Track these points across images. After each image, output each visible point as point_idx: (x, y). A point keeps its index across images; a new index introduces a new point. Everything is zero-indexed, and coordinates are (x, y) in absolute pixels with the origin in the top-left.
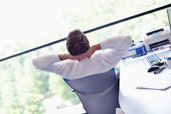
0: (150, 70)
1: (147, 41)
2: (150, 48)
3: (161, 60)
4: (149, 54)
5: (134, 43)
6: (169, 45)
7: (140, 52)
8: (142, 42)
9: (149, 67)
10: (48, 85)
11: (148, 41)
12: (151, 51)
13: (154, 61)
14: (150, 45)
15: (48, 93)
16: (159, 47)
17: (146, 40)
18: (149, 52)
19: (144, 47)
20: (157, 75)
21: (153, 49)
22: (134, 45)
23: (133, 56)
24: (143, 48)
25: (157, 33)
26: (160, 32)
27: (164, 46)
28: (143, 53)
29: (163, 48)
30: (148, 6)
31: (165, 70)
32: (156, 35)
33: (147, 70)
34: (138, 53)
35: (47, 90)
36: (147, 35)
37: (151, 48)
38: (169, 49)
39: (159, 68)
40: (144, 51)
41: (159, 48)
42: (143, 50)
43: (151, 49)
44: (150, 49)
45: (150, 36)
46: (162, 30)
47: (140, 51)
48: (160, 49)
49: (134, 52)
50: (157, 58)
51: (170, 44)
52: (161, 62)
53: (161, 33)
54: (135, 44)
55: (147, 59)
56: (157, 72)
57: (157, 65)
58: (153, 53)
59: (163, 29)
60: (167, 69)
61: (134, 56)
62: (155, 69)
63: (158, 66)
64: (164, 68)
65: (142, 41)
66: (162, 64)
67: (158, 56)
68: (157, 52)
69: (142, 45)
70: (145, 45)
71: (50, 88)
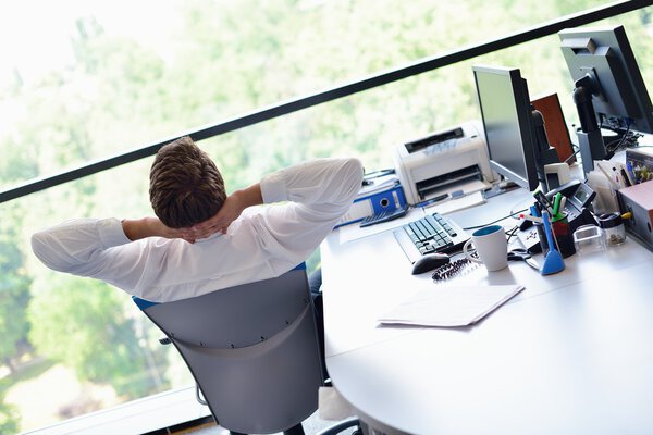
0: (421, 269)
1: (409, 170)
2: (419, 193)
3: (455, 235)
4: (416, 215)
6: (481, 185)
7: (387, 207)
8: (393, 172)
9: (418, 257)
10: (28, 327)
11: (411, 170)
12: (424, 204)
13: (432, 238)
14: (420, 185)
15: (26, 358)
16: (450, 192)
17: (404, 169)
18: (415, 206)
19: (400, 190)
20: (442, 284)
21: (427, 198)
23: (361, 220)
24: (395, 194)
25: (442, 144)
26: (452, 141)
27: (466, 188)
28: (395, 209)
29: (460, 195)
31: (466, 268)
32: (438, 152)
33: (412, 268)
34: (377, 212)
35: (24, 344)
36: (410, 151)
37: (422, 195)
38: (479, 198)
39: (447, 260)
40: (398, 205)
41: (447, 196)
42: (397, 200)
43: (422, 198)
44: (417, 199)
45: (420, 155)
46: (457, 134)
47: (385, 203)
48: (451, 196)
49: (366, 208)
50: (442, 229)
51: (482, 180)
52: (456, 241)
53: (454, 145)
54: (368, 181)
55: (411, 233)
56: (443, 275)
57: (443, 252)
58: (429, 211)
59: (461, 129)
60: (473, 264)
61: (366, 222)
62: (438, 263)
63: (445, 255)
64: (465, 261)
65: (391, 167)
66: (459, 247)
67: (445, 220)
68: (441, 208)
69: (392, 185)
70: (404, 184)
71: (35, 337)
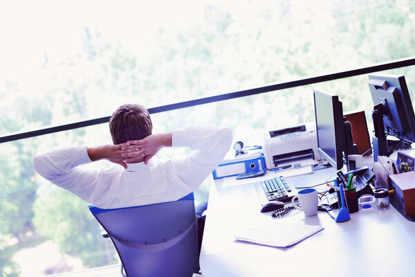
0: (266, 209)
2: (274, 163)
3: (290, 191)
4: (270, 176)
5: (243, 149)
6: (311, 162)
7: (254, 169)
8: (261, 148)
9: (266, 202)
10: (32, 215)
11: (271, 148)
12: (276, 170)
13: (276, 191)
14: (275, 157)
15: (29, 234)
16: (293, 164)
17: (267, 147)
18: (271, 170)
19: (263, 159)
20: (277, 220)
21: (279, 166)
22: (242, 153)
23: (237, 175)
24: (259, 161)
25: (291, 134)
26: (297, 133)
27: (302, 163)
28: (258, 170)
29: (299, 166)
30: (291, 53)
31: (293, 212)
32: (288, 139)
33: (260, 210)
34: (247, 172)
35: (29, 225)
36: (272, 136)
37: (276, 164)
38: (309, 169)
39: (283, 206)
40: (261, 168)
41: (291, 166)
42: (260, 165)
43: (276, 166)
44: (273, 166)
45: (278, 139)
46: (301, 129)
47: (253, 166)
48: (293, 166)
49: (241, 168)
50: (283, 187)
51: (314, 159)
52: (289, 195)
53: (299, 135)
54: (245, 152)
55: (265, 186)
56: (278, 215)
57: (281, 201)
58: (278, 174)
59: (304, 126)
60: (297, 211)
61: (240, 177)
62: (276, 208)
63: (282, 203)
64: (292, 208)
65: (260, 145)
66: (288, 200)
67: (286, 181)
68: (285, 174)
69: (259, 156)
70: (265, 156)
71: (36, 221)
